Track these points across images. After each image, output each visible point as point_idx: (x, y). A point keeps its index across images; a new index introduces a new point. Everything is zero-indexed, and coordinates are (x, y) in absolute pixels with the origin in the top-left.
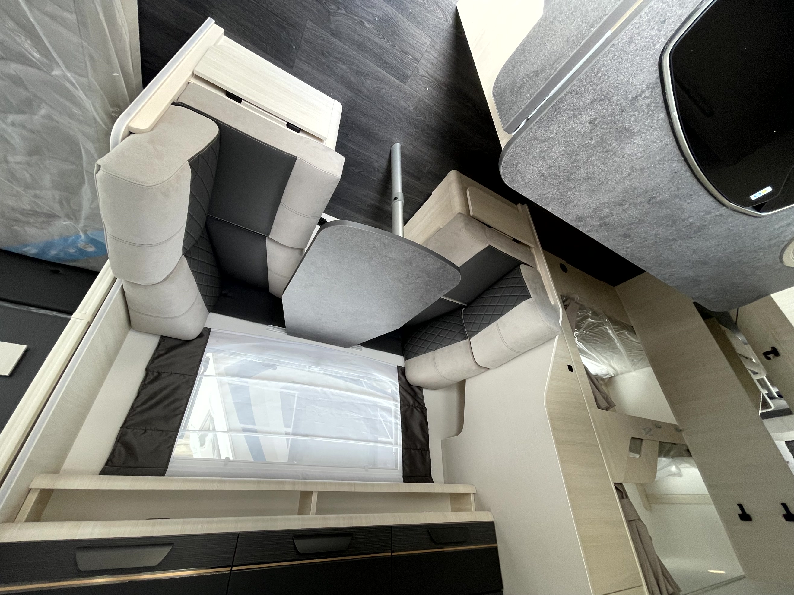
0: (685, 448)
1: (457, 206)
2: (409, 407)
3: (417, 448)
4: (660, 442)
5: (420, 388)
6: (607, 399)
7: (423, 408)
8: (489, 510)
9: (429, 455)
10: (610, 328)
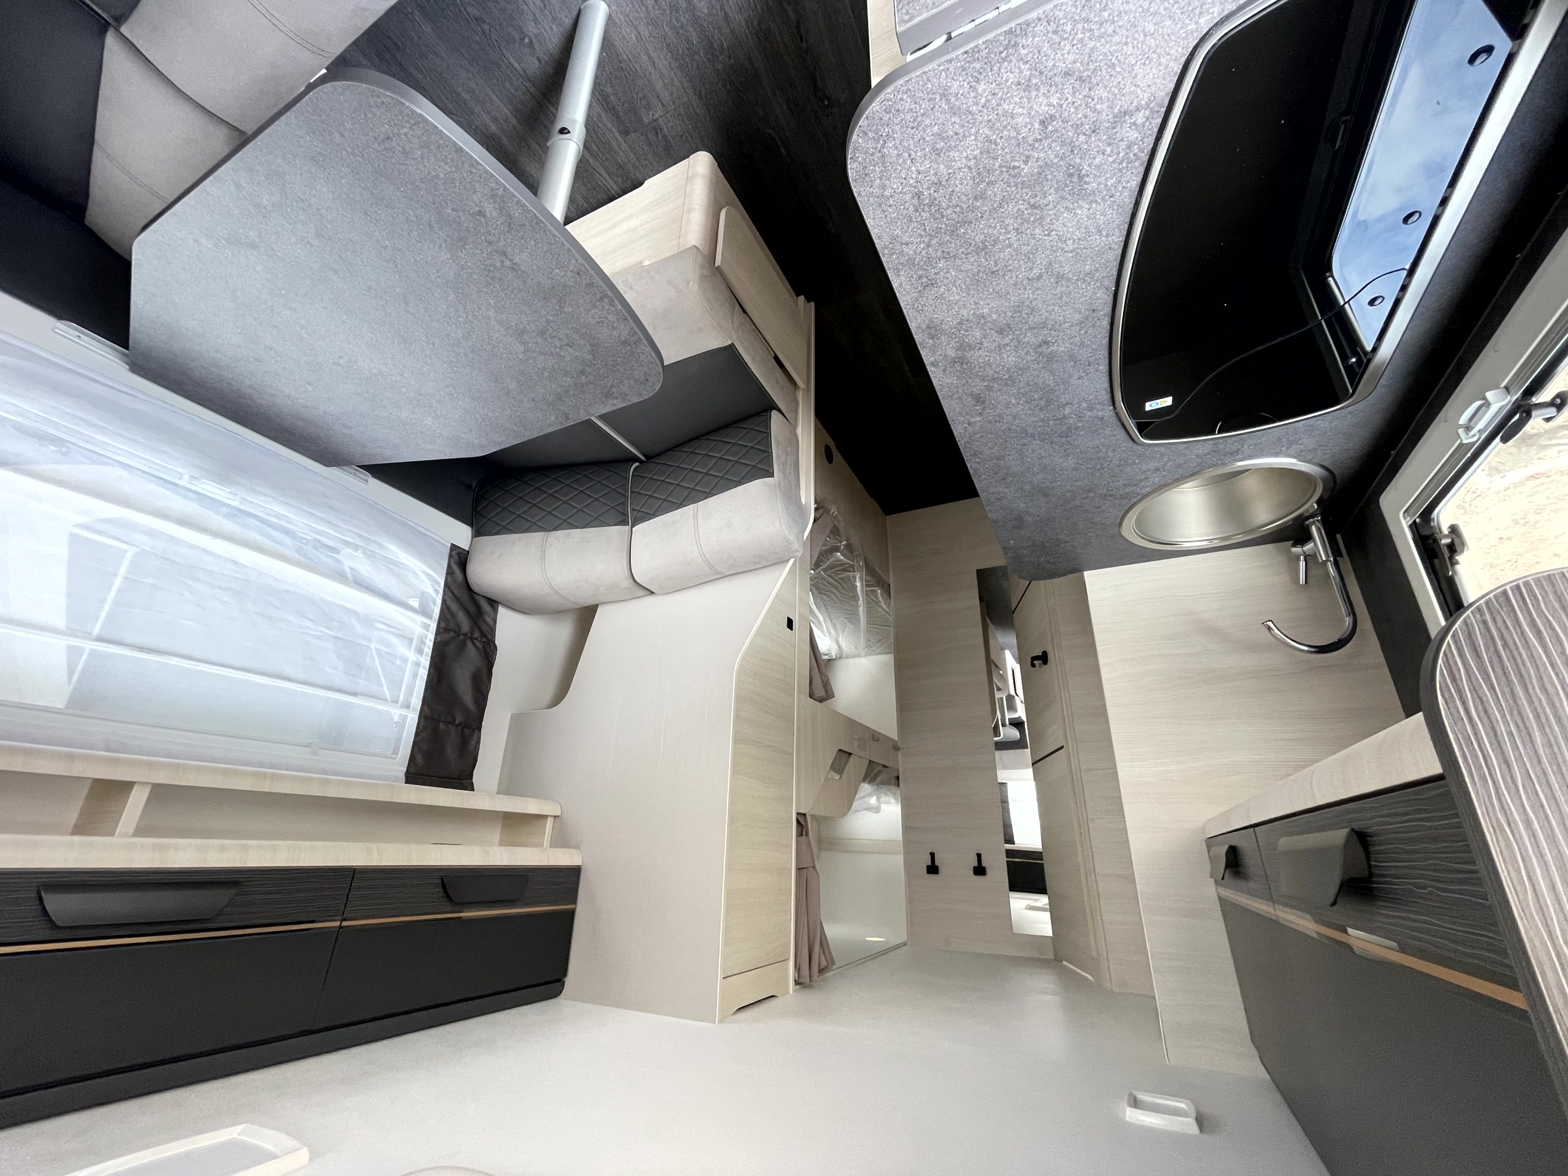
0: (895, 774)
1: (694, 232)
2: (459, 635)
3: (454, 721)
4: (870, 761)
5: (494, 603)
6: (827, 685)
7: (488, 644)
8: (577, 847)
9: (479, 738)
10: (861, 579)
